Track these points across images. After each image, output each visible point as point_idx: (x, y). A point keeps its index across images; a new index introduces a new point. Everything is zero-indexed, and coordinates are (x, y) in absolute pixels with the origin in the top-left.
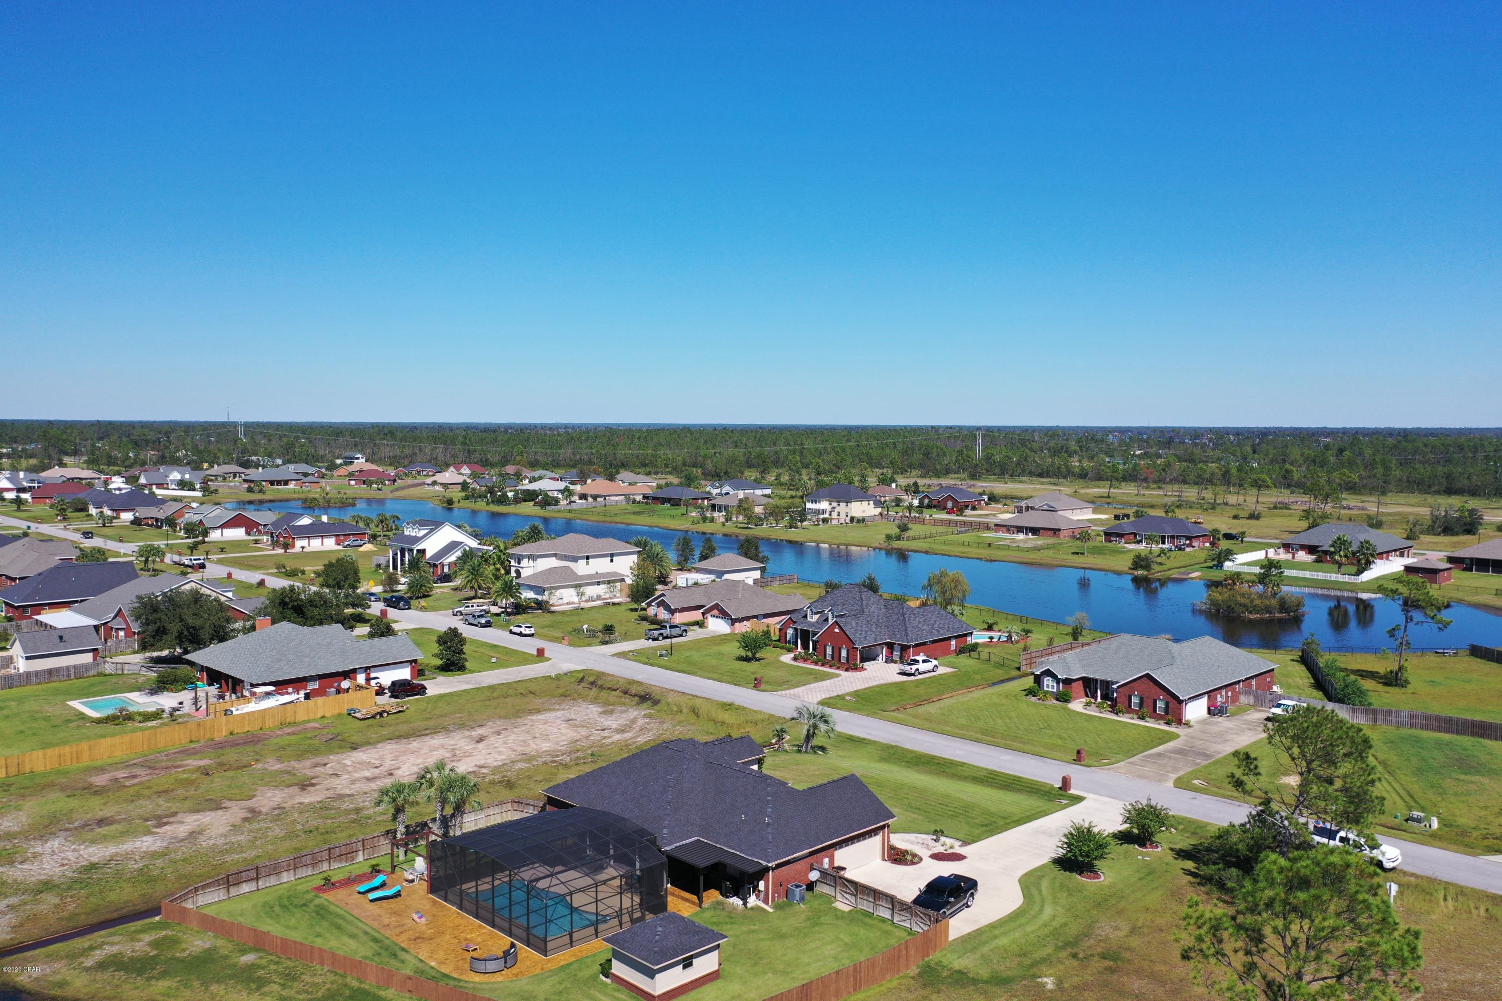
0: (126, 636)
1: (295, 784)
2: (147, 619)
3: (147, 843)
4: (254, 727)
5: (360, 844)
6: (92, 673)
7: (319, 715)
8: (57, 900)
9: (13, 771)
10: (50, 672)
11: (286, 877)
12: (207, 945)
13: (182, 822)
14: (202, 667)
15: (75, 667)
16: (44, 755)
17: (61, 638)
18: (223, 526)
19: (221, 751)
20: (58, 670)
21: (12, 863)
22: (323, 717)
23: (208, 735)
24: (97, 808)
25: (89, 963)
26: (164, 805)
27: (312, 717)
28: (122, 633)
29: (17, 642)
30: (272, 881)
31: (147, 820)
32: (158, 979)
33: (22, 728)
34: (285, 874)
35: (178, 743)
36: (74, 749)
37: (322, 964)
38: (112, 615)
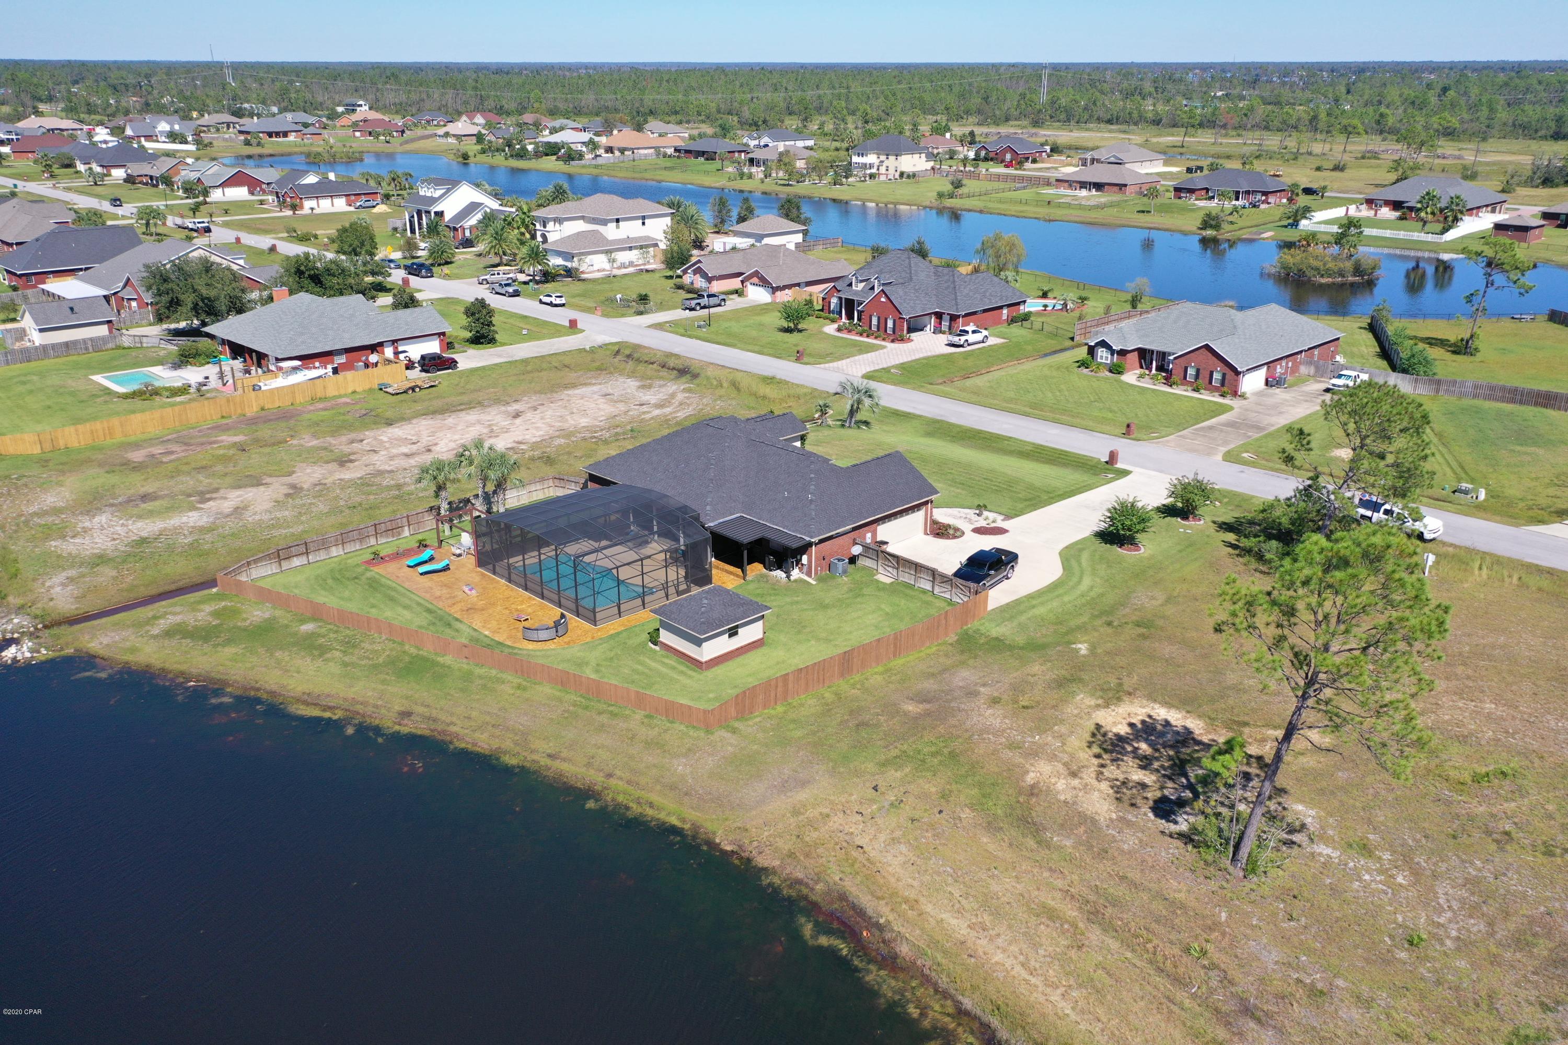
0: (139, 307)
1: (335, 461)
2: (159, 290)
3: (193, 519)
4: (285, 402)
5: (405, 520)
6: (110, 345)
7: (350, 391)
8: (114, 573)
9: (48, 446)
10: (67, 345)
11: (335, 551)
12: (267, 615)
13: (226, 498)
14: (223, 340)
15: (91, 339)
16: (76, 430)
17: (72, 309)
18: (223, 185)
19: (254, 428)
20: (74, 343)
21: (63, 537)
22: (354, 392)
23: (239, 411)
24: (138, 484)
25: (155, 631)
26: (204, 481)
27: (342, 392)
28: (134, 304)
29: (27, 315)
30: (322, 555)
31: (190, 496)
32: (224, 646)
33: (48, 403)
34: (334, 549)
35: (209, 418)
36: (106, 425)
37: (380, 633)
38: (121, 284)
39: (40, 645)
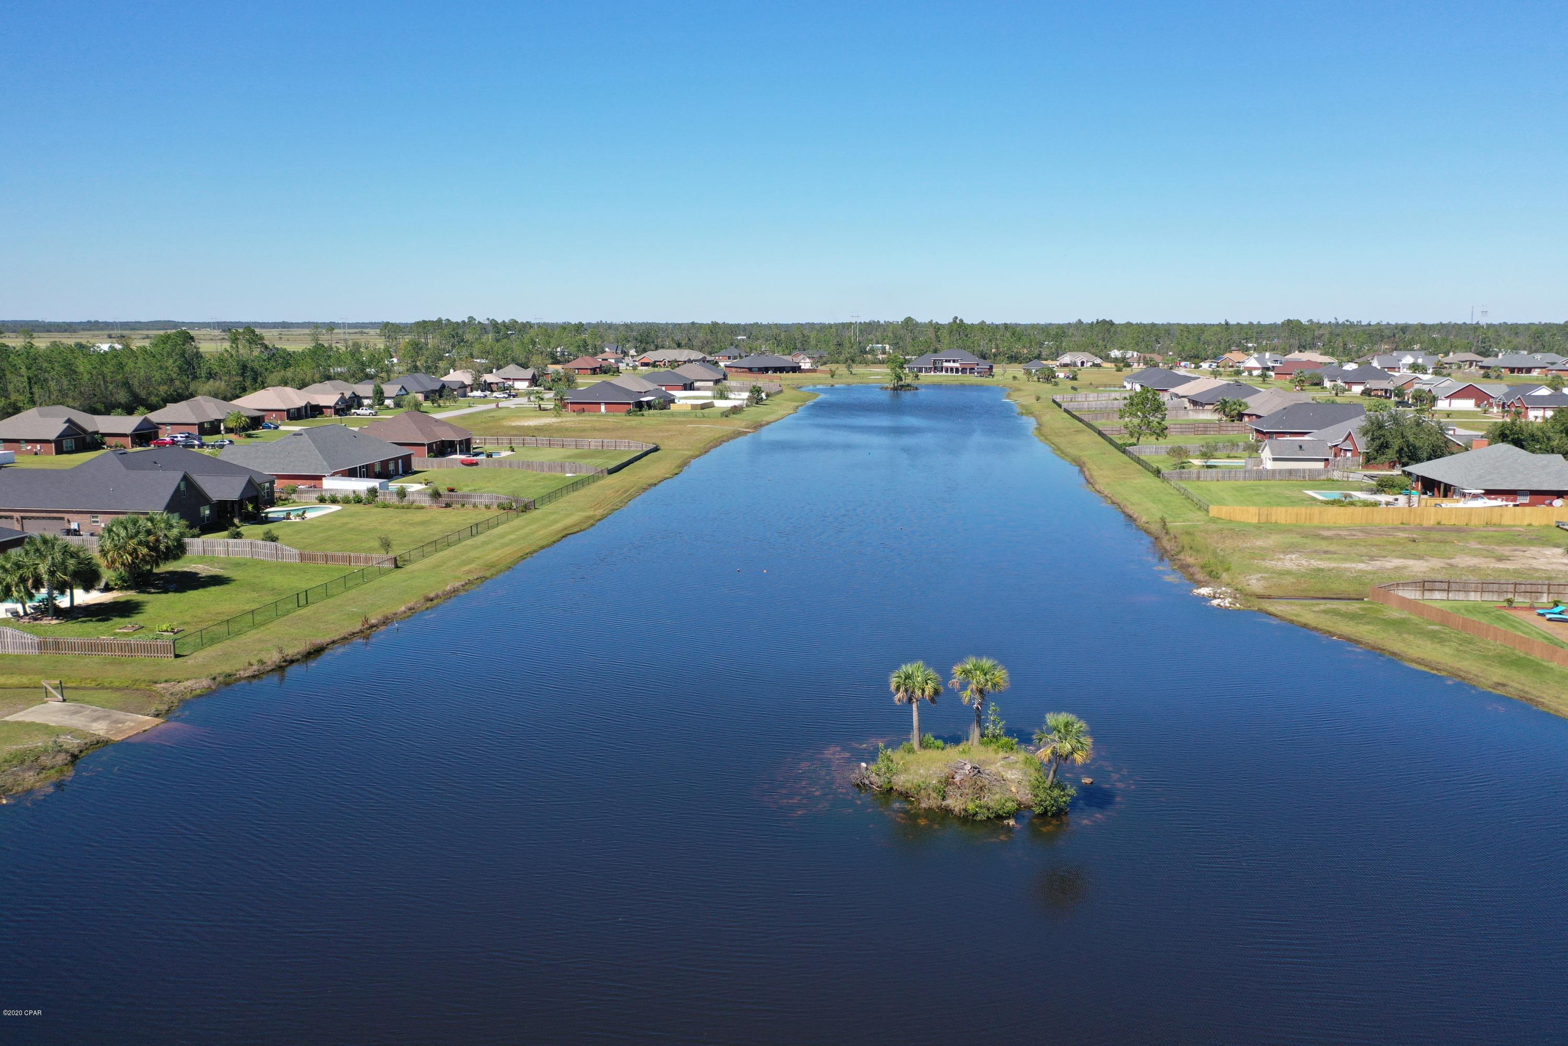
0: (1353, 456)
1: (1494, 558)
2: (1373, 435)
3: (1361, 566)
4: (1461, 522)
5: (1546, 587)
6: (1323, 477)
7: (1526, 523)
8: (1294, 580)
9: (1263, 519)
10: (1290, 472)
11: (1473, 596)
12: (1403, 616)
13: (1390, 562)
14: (1418, 476)
15: (1310, 470)
16: (1286, 511)
17: (1301, 447)
18: (1451, 397)
19: (1428, 532)
20: (1297, 471)
21: (1264, 560)
22: (1530, 525)
23: (1418, 521)
24: (1324, 545)
25: (1316, 609)
26: (1375, 551)
27: (1518, 523)
28: (1349, 454)
29: (1267, 449)
30: (1461, 596)
31: (1362, 556)
32: (1364, 625)
33: (1269, 500)
34: (1473, 594)
35: (1390, 522)
36: (1308, 512)
37: (1496, 639)
38: (1342, 440)
39: (1237, 602)
